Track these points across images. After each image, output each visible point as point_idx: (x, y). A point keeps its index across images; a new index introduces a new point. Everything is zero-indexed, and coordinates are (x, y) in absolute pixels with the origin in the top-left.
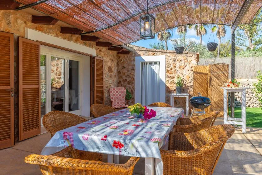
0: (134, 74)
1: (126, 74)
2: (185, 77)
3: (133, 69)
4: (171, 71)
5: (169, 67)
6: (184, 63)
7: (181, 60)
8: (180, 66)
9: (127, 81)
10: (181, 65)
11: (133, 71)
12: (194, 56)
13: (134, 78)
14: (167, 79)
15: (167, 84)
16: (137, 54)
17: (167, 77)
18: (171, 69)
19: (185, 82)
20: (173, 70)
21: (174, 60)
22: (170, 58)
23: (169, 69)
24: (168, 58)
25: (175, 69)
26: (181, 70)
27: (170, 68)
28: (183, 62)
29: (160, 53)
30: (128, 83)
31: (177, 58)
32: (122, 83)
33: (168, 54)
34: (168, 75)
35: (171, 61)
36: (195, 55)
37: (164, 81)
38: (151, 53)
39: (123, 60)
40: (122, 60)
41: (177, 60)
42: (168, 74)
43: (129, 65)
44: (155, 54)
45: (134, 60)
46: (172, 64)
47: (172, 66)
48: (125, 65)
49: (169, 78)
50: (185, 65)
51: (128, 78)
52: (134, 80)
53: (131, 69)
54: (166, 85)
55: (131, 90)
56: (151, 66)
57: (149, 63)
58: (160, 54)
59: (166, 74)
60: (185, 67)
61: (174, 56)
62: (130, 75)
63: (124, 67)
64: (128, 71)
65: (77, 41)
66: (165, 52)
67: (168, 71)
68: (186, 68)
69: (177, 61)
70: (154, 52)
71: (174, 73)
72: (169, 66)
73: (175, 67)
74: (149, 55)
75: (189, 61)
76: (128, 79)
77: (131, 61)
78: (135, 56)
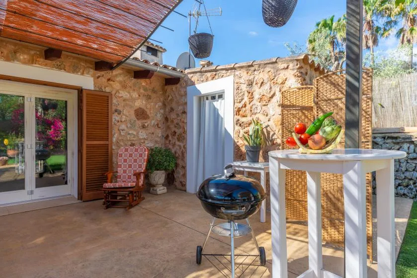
0: (185, 121)
1: (175, 121)
2: (271, 123)
3: (184, 112)
4: (244, 109)
5: (240, 102)
6: (271, 88)
7: (262, 83)
8: (260, 96)
9: (177, 134)
10: (262, 94)
11: (184, 115)
12: (291, 65)
13: (186, 128)
14: (237, 128)
15: (236, 141)
16: (189, 83)
17: (237, 124)
18: (245, 106)
19: (271, 133)
20: (248, 107)
21: (250, 84)
22: (242, 81)
23: (240, 105)
24: (237, 80)
25: (251, 104)
26: (265, 105)
27: (243, 102)
28: (266, 87)
29: (224, 72)
30: (177, 138)
31: (256, 78)
32: (170, 138)
33: (237, 73)
34: (238, 120)
35: (244, 87)
36: (295, 63)
37: (232, 134)
38: (209, 74)
39: (172, 96)
40: (169, 96)
41: (254, 83)
42: (239, 117)
43: (178, 103)
44: (217, 77)
45: (186, 94)
46: (246, 94)
47: (246, 99)
48: (174, 105)
49: (240, 125)
50: (272, 93)
51: (178, 129)
52: (185, 132)
53: (181, 111)
54: (234, 141)
55: (182, 152)
56: (214, 103)
57: (210, 98)
58: (225, 75)
59: (235, 116)
60: (272, 97)
61: (249, 74)
62: (180, 124)
63: (172, 110)
64: (178, 115)
65: (32, 61)
66: (231, 69)
67: (238, 111)
68: (274, 100)
69: (256, 84)
70: (214, 73)
71: (249, 115)
72: (240, 98)
73: (252, 98)
74: (207, 80)
75: (280, 81)
76: (178, 131)
77: (182, 96)
78: (187, 85)
